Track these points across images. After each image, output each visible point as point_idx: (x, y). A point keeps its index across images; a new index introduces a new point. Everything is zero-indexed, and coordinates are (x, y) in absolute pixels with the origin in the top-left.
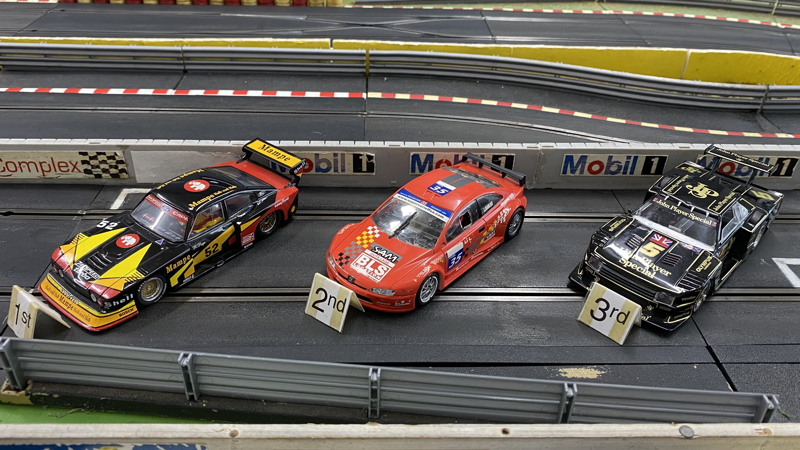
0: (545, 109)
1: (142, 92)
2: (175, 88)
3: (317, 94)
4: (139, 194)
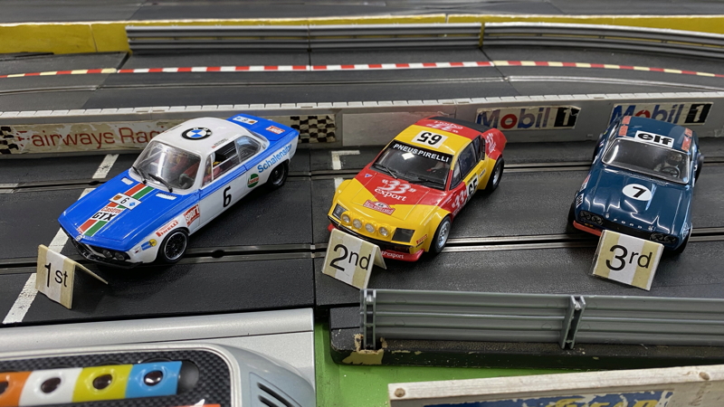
0: (667, 71)
2: (310, 65)
3: (447, 65)
4: (350, 155)
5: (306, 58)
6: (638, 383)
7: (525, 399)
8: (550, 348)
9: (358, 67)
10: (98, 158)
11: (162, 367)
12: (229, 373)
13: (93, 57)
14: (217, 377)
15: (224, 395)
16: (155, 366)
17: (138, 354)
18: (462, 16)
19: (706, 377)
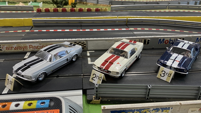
0: (176, 31)
2: (81, 29)
3: (118, 29)
4: (92, 52)
5: (80, 28)
6: (164, 105)
7: (136, 109)
8: (143, 99)
9: (94, 30)
10: (25, 53)
11: (45, 101)
12: (62, 102)
13: (23, 27)
14: (59, 103)
15: (60, 107)
16: (43, 101)
17: (39, 98)
18: (122, 17)
19: (181, 104)
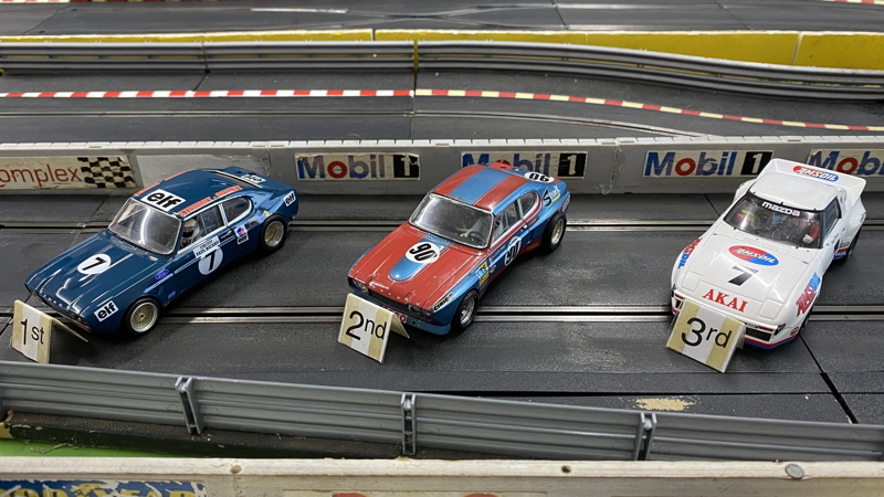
1: (157, 94)
2: (194, 90)
8: (178, 431)
19: (235, 471)
